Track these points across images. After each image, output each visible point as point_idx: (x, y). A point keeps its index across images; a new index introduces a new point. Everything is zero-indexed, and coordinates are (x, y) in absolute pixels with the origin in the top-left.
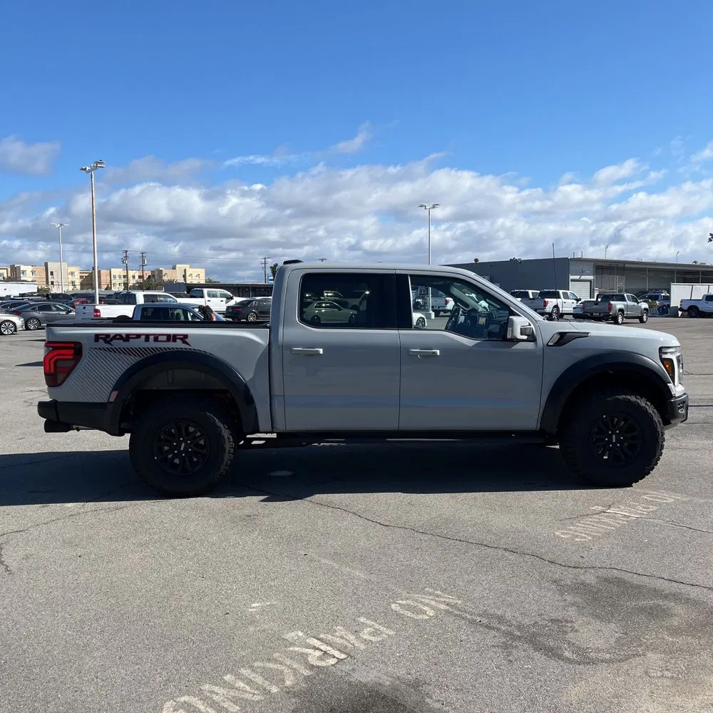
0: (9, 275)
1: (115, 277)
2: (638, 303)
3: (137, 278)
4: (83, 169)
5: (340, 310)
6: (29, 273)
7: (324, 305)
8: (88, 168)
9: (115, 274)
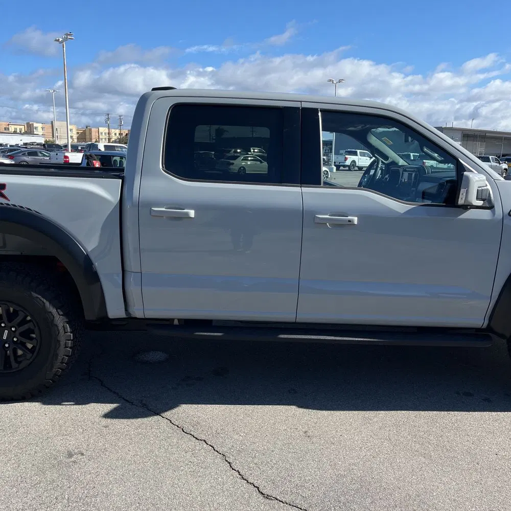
0: (26, 130)
1: (102, 133)
2: (500, 164)
3: (118, 135)
4: (56, 40)
5: (261, 162)
6: (40, 129)
7: (249, 158)
8: (61, 40)
9: (102, 131)
